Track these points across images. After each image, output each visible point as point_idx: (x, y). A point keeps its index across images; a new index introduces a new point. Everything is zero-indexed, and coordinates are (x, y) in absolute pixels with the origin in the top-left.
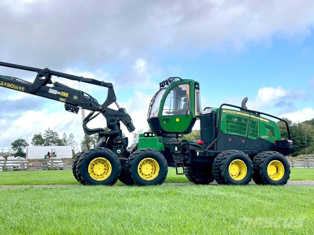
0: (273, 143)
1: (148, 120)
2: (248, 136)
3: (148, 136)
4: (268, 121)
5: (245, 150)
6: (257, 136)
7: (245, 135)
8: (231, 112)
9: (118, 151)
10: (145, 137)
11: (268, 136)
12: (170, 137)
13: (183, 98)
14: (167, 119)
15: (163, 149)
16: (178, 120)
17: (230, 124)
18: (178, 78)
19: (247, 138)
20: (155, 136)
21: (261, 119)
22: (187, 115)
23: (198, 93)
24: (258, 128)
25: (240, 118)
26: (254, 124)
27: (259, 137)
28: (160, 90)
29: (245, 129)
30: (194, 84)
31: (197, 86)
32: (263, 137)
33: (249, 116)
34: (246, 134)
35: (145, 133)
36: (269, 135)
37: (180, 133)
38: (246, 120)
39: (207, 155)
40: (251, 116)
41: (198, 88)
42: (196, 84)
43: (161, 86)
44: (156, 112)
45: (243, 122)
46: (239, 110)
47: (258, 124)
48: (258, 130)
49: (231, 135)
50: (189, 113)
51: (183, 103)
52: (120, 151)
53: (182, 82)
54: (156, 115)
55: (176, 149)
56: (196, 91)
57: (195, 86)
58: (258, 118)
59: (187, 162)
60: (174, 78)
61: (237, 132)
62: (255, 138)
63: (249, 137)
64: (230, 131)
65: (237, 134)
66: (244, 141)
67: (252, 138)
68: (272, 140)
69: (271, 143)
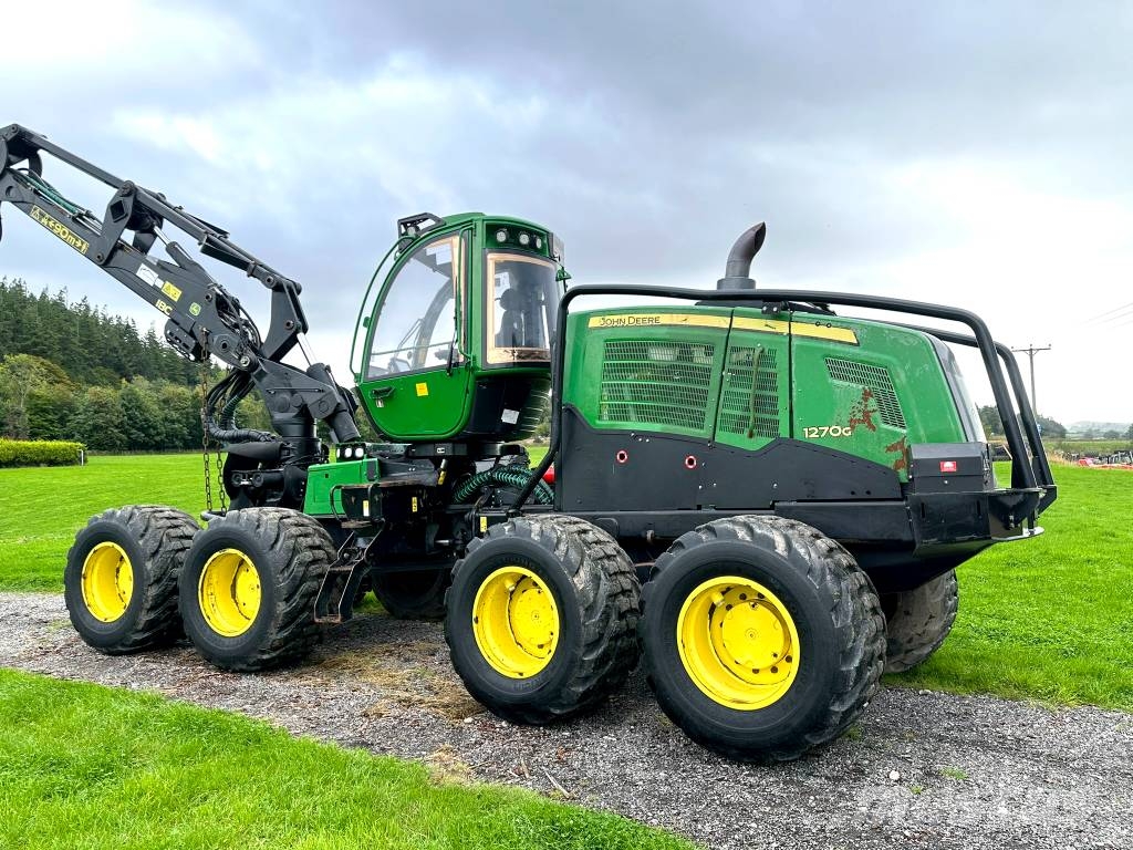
0: (891, 465)
2: (717, 431)
4: (848, 336)
5: (699, 508)
6: (773, 427)
7: (702, 428)
8: (628, 320)
11: (852, 423)
17: (632, 379)
19: (708, 447)
20: (363, 458)
21: (797, 330)
22: (450, 368)
24: (782, 381)
25: (683, 345)
26: (753, 365)
29: (703, 399)
30: (480, 232)
31: (500, 236)
32: (809, 434)
33: (723, 322)
34: (709, 423)
36: (859, 416)
38: (706, 349)
40: (739, 322)
42: (499, 226)
45: (700, 358)
46: (691, 303)
47: (781, 359)
48: (781, 393)
49: (624, 434)
50: (460, 359)
53: (442, 229)
55: (366, 513)
56: (490, 257)
57: (491, 236)
58: (782, 327)
61: (668, 415)
62: (761, 442)
63: (723, 437)
64: (632, 415)
65: (656, 427)
66: (690, 463)
67: (741, 441)
68: (877, 446)
69: (869, 465)
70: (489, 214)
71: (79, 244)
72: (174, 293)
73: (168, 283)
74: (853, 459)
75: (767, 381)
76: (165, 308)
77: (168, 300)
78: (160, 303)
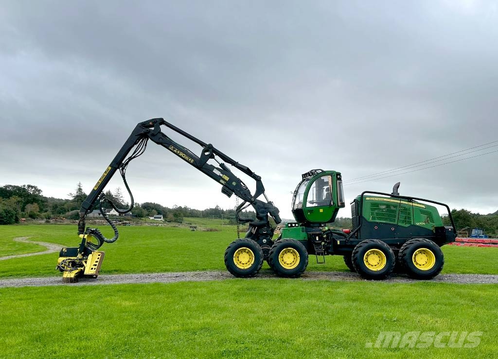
0: (432, 230)
1: (292, 211)
2: (398, 223)
3: (292, 226)
4: (424, 207)
5: (395, 238)
6: (410, 222)
7: (394, 222)
8: (376, 199)
9: (264, 240)
10: (289, 227)
12: (313, 227)
13: (325, 187)
14: (311, 210)
15: (306, 239)
16: (321, 211)
17: (376, 211)
18: (320, 170)
19: (396, 226)
20: (298, 226)
21: (414, 204)
22: (330, 205)
23: (340, 183)
24: (412, 214)
25: (388, 205)
26: (405, 210)
27: (412, 223)
28: (303, 181)
29: (395, 217)
30: (335, 176)
31: (339, 177)
32: (417, 224)
33: (399, 202)
34: (396, 221)
35: (288, 223)
36: (426, 221)
37: (323, 223)
38: (395, 207)
39: (349, 244)
40: (402, 202)
41: (340, 179)
42: (339, 174)
43: (303, 177)
44: (300, 203)
45: (392, 208)
46: (389, 197)
47: (411, 210)
48: (412, 216)
49: (377, 223)
50: (332, 204)
51: (325, 193)
52: (265, 240)
53: (324, 173)
54: (300, 207)
55: (317, 239)
56: (338, 181)
57: (337, 177)
58: (411, 204)
59: (329, 251)
60: (316, 170)
61: (386, 219)
62: (407, 225)
63: (400, 224)
64: (376, 219)
65: (384, 222)
66: (393, 229)
67: (403, 225)
68: (431, 226)
69: (429, 230)
70: (337, 171)
71: (190, 160)
72: (227, 178)
73: (224, 175)
74: (426, 229)
75: (409, 214)
76: (223, 182)
77: (224, 180)
78: (222, 181)
